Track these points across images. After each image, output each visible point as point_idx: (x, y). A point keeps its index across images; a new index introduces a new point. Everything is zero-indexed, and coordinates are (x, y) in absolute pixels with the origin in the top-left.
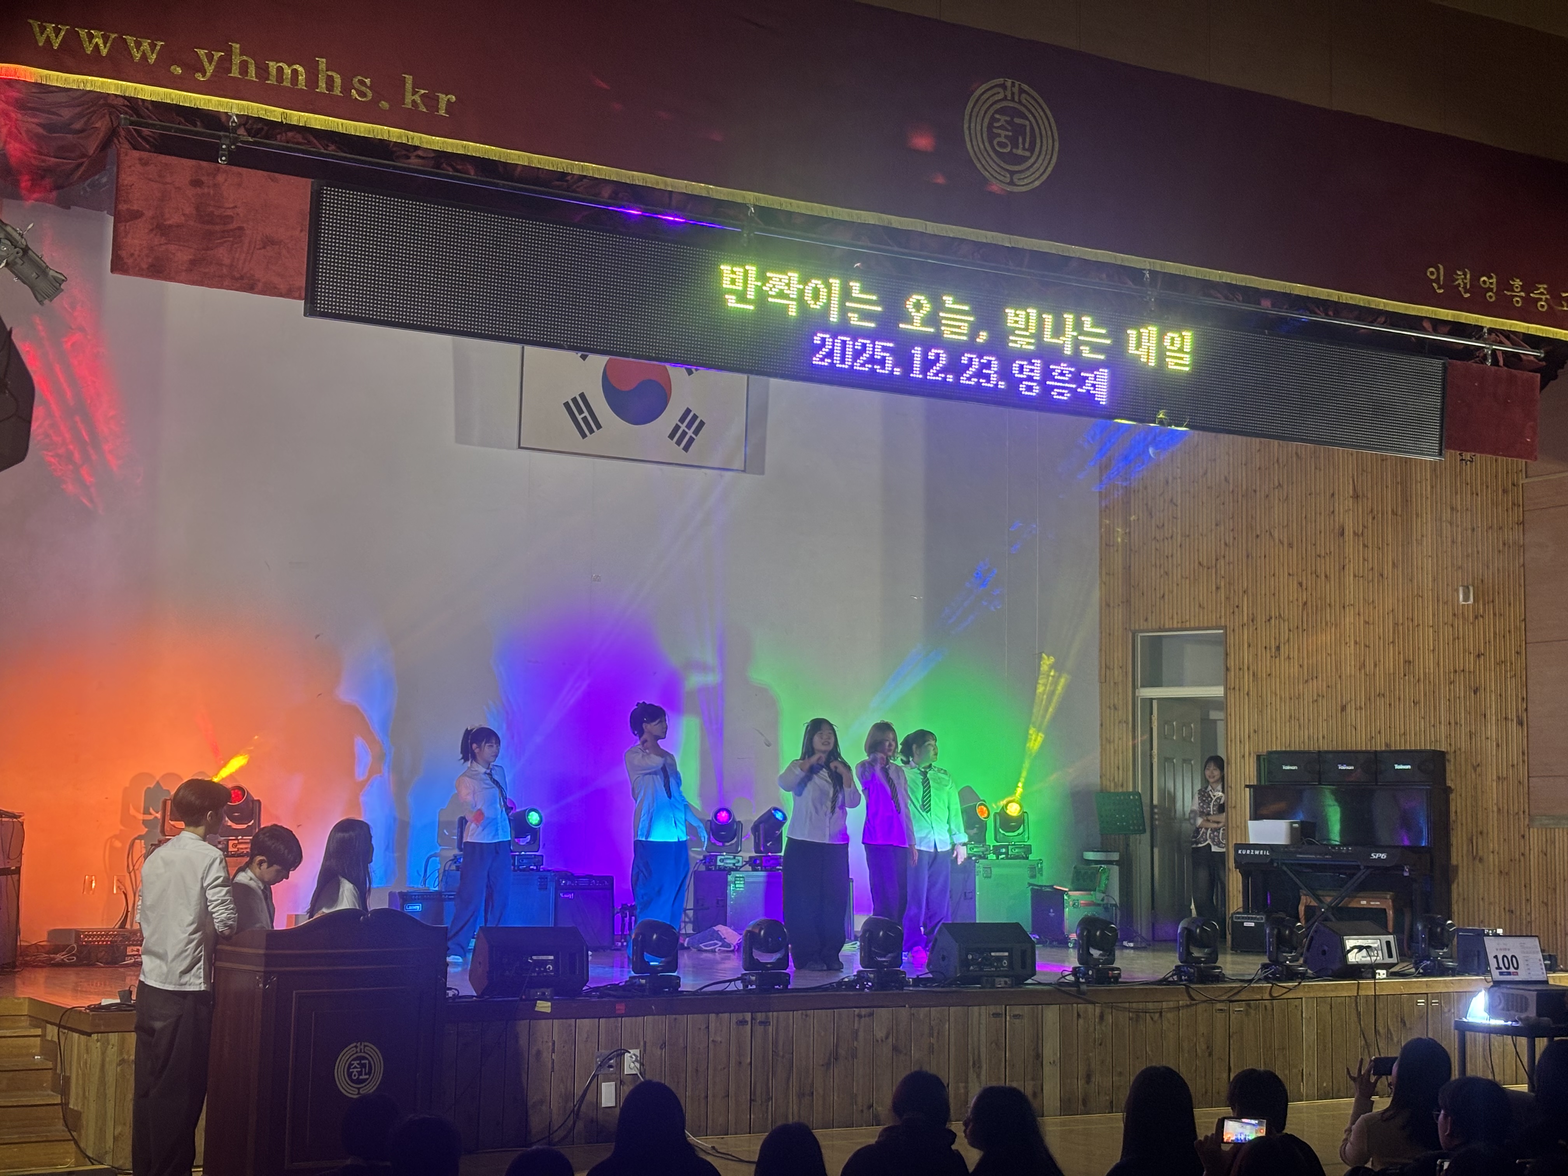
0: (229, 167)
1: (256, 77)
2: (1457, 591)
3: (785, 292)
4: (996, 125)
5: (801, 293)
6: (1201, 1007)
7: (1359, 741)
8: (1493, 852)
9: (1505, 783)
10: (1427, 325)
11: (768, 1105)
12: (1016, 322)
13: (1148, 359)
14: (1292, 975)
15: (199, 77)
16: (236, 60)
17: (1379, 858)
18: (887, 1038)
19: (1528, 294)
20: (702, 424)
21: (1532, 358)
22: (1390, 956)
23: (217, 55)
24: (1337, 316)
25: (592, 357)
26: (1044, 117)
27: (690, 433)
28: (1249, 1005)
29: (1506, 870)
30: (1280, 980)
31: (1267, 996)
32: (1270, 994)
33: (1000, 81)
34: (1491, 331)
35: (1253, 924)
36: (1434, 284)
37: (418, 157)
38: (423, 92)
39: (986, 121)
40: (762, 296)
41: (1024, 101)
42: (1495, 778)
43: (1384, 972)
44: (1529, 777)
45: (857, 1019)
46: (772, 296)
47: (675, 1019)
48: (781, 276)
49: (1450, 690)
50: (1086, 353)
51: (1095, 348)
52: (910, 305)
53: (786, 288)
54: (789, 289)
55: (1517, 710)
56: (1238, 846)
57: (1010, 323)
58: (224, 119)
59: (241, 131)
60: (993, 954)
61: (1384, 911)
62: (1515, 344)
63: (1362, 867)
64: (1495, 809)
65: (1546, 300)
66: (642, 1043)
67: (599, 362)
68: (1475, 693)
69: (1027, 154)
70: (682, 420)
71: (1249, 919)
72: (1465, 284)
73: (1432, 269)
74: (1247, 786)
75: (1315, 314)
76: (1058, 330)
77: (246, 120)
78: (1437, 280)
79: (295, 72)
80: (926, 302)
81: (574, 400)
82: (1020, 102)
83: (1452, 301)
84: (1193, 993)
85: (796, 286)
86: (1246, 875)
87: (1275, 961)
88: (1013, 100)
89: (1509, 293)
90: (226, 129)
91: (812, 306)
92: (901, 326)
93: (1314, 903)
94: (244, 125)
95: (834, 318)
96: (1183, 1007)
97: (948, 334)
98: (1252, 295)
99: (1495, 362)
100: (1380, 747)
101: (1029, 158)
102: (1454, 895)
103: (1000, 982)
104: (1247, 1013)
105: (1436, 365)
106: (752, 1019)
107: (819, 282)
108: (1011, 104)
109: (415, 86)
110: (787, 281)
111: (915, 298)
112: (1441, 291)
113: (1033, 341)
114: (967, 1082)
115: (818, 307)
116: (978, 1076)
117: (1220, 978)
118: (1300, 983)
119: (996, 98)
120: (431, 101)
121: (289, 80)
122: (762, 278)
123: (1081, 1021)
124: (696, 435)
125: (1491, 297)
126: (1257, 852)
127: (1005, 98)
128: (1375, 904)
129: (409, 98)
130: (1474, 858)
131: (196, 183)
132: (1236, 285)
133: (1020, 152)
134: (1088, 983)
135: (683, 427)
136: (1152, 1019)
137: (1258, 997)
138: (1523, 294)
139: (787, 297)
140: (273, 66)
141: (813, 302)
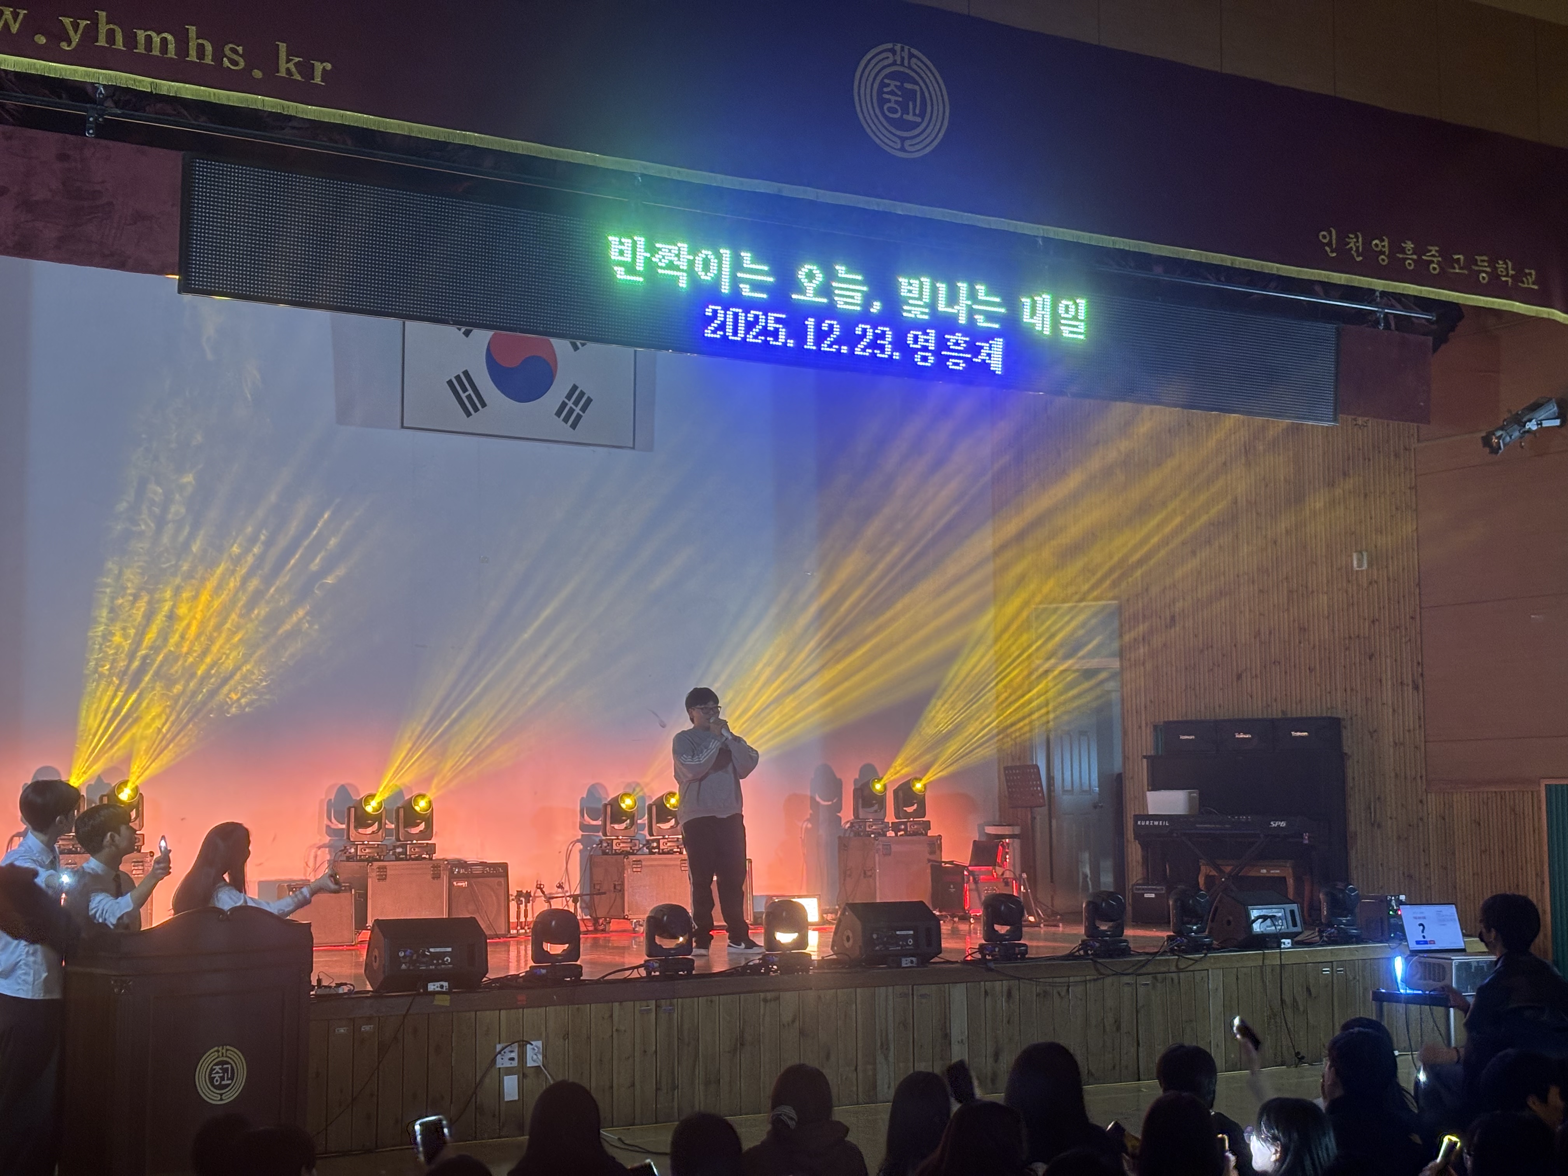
0: (98, 141)
1: (124, 46)
2: (1351, 556)
3: (675, 263)
4: (885, 90)
5: (691, 263)
6: (1108, 981)
7: (1255, 709)
8: (1391, 818)
9: (1402, 748)
10: (1317, 288)
11: (673, 1095)
12: (910, 291)
13: (1043, 327)
14: (1197, 947)
15: (64, 45)
16: (103, 28)
17: (1279, 826)
18: (793, 1021)
19: (1420, 257)
20: (589, 401)
21: (1423, 321)
22: (1295, 925)
23: (83, 23)
24: (1229, 281)
25: (476, 332)
26: (934, 82)
27: (577, 410)
28: (1155, 978)
29: (1406, 836)
30: (1187, 953)
31: (1173, 969)
32: (1177, 966)
33: (889, 46)
34: (1383, 294)
35: (1153, 896)
36: (1327, 249)
37: (293, 128)
38: (297, 59)
39: (876, 86)
40: (651, 266)
41: (915, 67)
42: (1392, 744)
43: (1289, 941)
44: (1425, 742)
45: (762, 1003)
46: (661, 268)
47: (578, 1009)
48: (670, 247)
49: (1345, 656)
50: (981, 322)
51: (990, 317)
52: (802, 274)
53: (676, 259)
54: (679, 260)
55: (1413, 675)
56: (1137, 817)
57: (904, 293)
58: (89, 89)
59: (109, 103)
60: (898, 933)
61: (1283, 879)
62: (1406, 308)
63: (1262, 836)
64: (1393, 775)
65: (1439, 263)
66: (544, 1035)
67: (482, 337)
68: (1370, 659)
69: (919, 120)
70: (569, 397)
71: (1150, 891)
72: (1358, 248)
73: (1324, 233)
74: (1145, 757)
75: (1206, 279)
76: (952, 299)
77: (114, 91)
78: (1329, 244)
79: (164, 41)
80: (818, 272)
81: (458, 378)
82: (910, 68)
83: (1344, 264)
84: (1099, 966)
85: (686, 256)
86: (1145, 846)
87: (1179, 933)
88: (902, 64)
89: (1401, 256)
90: (93, 101)
91: (703, 277)
92: (794, 296)
93: (1214, 873)
94: (112, 97)
95: (725, 289)
96: (1090, 980)
97: (841, 304)
98: (1144, 260)
99: (1387, 326)
100: (1275, 712)
101: (921, 123)
102: (1353, 863)
103: (905, 962)
104: (1154, 987)
105: (1329, 329)
106: (657, 1006)
107: (710, 253)
108: (902, 69)
109: (289, 54)
110: (677, 252)
111: (807, 267)
112: (1334, 255)
113: (927, 310)
114: (875, 1064)
115: (709, 278)
116: (886, 1058)
117: (1125, 952)
118: (1206, 954)
119: (886, 62)
120: (307, 70)
121: (158, 49)
122: (652, 249)
123: (988, 999)
124: (584, 412)
125: (1384, 260)
126: (1156, 823)
127: (894, 63)
128: (1276, 872)
129: (283, 66)
130: (1373, 825)
131: (63, 157)
132: (1129, 251)
133: (910, 117)
134: (995, 960)
135: (570, 404)
136: (1059, 994)
137: (1165, 969)
138: (1415, 257)
139: (677, 268)
140: (141, 35)
141: (703, 273)
